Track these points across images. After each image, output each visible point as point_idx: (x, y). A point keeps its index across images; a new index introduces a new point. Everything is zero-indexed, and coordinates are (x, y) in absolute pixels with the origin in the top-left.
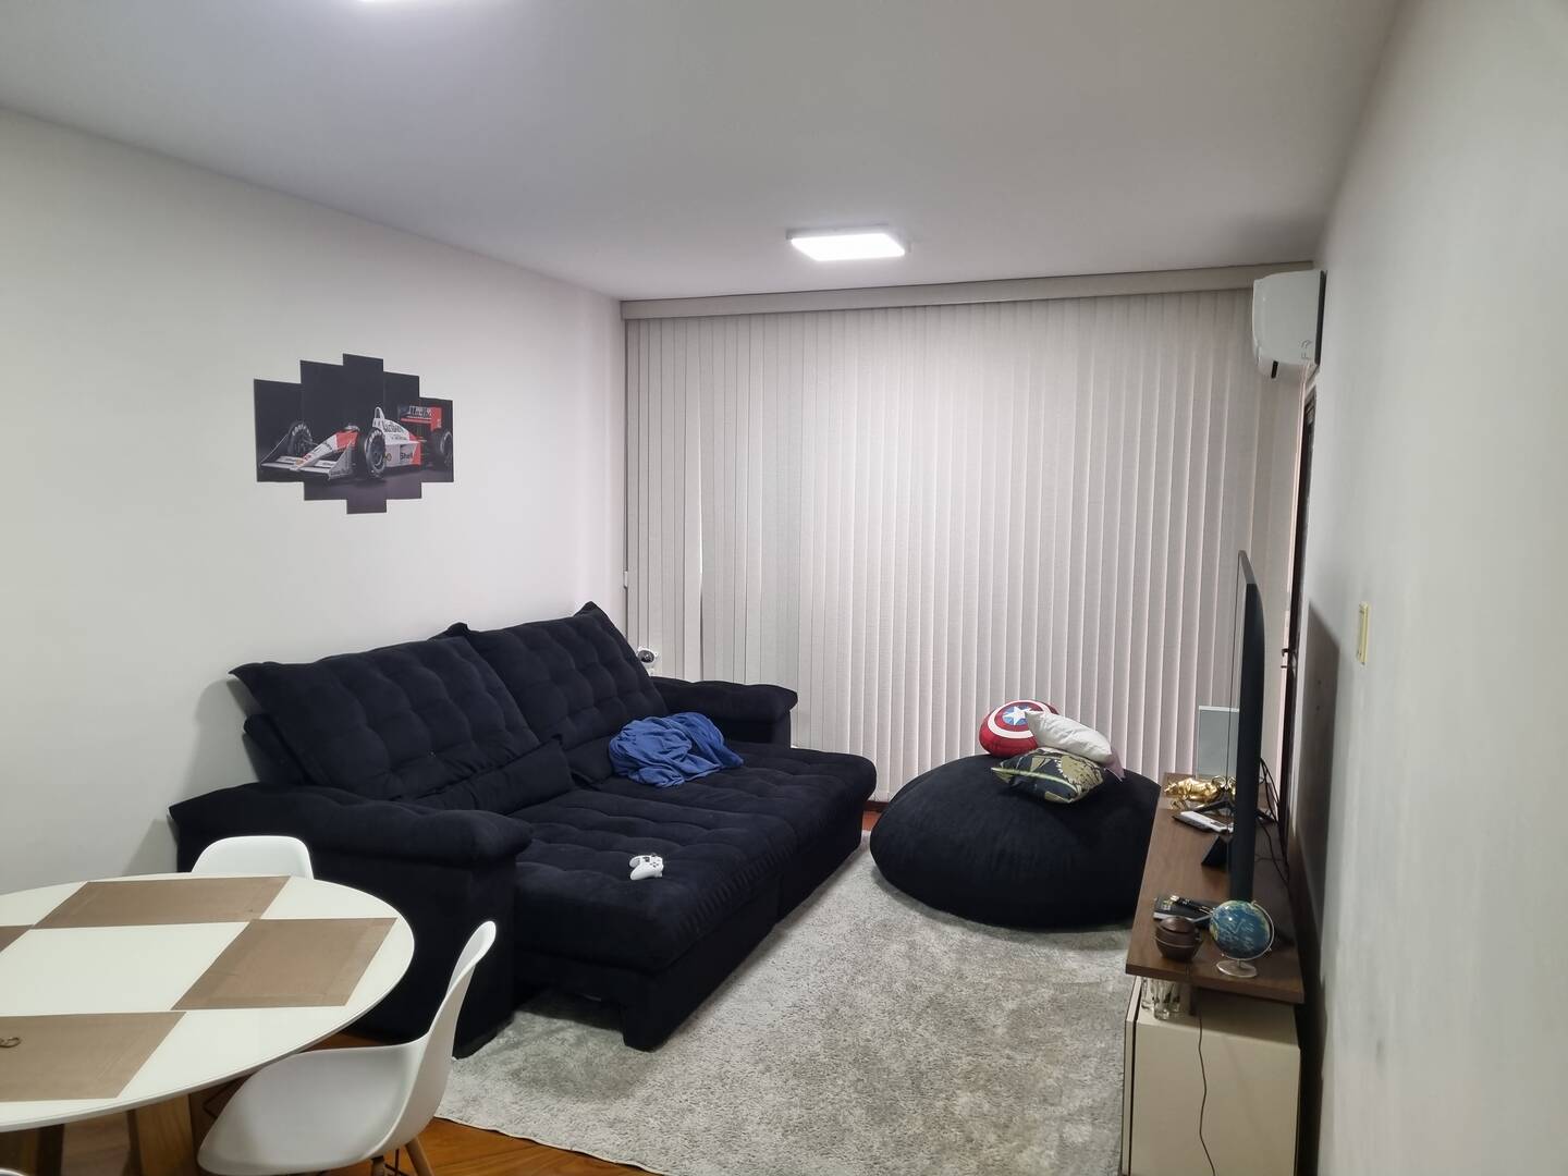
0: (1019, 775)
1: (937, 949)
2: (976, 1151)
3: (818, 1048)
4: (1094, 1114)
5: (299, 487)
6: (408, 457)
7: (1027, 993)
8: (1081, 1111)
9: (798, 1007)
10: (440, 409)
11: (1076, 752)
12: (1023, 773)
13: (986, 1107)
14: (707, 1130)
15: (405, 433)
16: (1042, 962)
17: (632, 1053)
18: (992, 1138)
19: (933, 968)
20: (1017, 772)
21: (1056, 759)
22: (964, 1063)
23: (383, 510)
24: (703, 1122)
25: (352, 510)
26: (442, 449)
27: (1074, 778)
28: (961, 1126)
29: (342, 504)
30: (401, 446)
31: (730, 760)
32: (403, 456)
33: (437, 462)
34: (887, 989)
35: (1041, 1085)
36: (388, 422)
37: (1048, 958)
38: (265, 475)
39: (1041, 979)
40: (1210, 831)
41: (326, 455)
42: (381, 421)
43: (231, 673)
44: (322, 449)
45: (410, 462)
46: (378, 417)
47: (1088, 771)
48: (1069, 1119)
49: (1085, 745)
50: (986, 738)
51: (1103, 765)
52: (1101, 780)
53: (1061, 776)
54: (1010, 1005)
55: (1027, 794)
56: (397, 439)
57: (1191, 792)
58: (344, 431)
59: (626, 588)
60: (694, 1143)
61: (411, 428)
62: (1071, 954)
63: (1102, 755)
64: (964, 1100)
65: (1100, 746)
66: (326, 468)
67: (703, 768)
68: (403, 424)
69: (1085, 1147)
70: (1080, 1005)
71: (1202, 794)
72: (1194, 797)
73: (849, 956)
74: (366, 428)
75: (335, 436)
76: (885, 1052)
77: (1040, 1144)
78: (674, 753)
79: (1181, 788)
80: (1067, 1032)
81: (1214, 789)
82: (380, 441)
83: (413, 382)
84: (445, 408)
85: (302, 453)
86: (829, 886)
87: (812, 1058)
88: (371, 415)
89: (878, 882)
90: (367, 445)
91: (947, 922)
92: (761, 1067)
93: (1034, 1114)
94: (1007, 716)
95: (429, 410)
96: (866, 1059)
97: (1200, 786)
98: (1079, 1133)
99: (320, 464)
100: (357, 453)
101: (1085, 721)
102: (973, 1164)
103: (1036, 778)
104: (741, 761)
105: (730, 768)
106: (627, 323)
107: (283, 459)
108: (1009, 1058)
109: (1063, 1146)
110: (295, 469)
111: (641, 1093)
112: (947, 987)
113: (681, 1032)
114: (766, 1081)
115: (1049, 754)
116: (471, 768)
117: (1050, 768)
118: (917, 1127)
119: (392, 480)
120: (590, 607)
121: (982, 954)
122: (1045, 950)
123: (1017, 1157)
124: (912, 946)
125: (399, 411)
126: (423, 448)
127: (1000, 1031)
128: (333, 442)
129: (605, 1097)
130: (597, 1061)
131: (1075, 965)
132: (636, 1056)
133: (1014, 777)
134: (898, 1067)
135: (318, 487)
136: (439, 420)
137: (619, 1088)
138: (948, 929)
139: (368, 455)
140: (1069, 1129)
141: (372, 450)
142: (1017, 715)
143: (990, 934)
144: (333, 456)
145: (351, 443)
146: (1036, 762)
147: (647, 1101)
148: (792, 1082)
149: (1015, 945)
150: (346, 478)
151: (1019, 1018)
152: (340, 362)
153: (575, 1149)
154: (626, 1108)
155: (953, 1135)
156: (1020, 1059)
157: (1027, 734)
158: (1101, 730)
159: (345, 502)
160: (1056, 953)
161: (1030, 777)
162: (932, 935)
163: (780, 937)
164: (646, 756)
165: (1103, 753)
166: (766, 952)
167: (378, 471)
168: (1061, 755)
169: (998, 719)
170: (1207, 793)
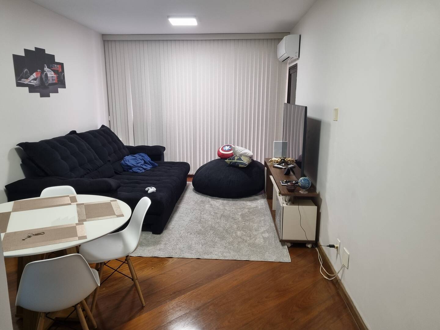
0: (232, 162)
1: (217, 205)
2: (246, 241)
3: (200, 228)
4: (267, 231)
5: (27, 89)
6: (54, 80)
7: (242, 211)
8: (264, 231)
9: (191, 220)
10: (60, 66)
11: (245, 155)
12: (233, 161)
13: (244, 233)
14: (184, 247)
15: (53, 73)
16: (242, 204)
17: (155, 235)
18: (249, 239)
19: (218, 209)
20: (231, 161)
21: (241, 157)
22: (235, 226)
23: (49, 96)
24: (182, 246)
25: (42, 96)
26: (62, 78)
27: (246, 161)
28: (241, 238)
29: (38, 94)
30: (52, 77)
31: (155, 165)
32: (53, 80)
33: (61, 83)
34: (210, 214)
35: (254, 228)
36: (48, 69)
37: (243, 204)
38: (19, 85)
39: (244, 208)
40: (282, 168)
41: (33, 79)
42: (46, 69)
43: (17, 145)
44: (32, 77)
45: (54, 82)
46: (45, 67)
47: (248, 159)
48: (262, 233)
49: (247, 153)
50: (220, 154)
51: (251, 157)
52: (251, 161)
53: (242, 161)
54: (240, 214)
55: (235, 166)
56: (51, 74)
57: (275, 161)
58: (37, 71)
59: (110, 121)
60: (182, 251)
61: (54, 71)
62: (248, 202)
63: (251, 155)
64: (239, 233)
65: (250, 153)
66: (34, 83)
67: (149, 167)
68: (52, 70)
69: (268, 237)
70: (254, 212)
71: (277, 161)
72: (275, 162)
73: (197, 209)
74: (43, 71)
75: (35, 73)
76: (216, 226)
77: (259, 238)
78: (141, 164)
79: (272, 160)
80: (254, 217)
81: (280, 160)
82: (46, 75)
83: (53, 57)
84: (62, 65)
85: (27, 78)
86: (184, 195)
87: (200, 230)
88: (44, 67)
89: (195, 193)
90: (43, 76)
91: (217, 199)
92: (189, 234)
93: (255, 233)
94: (224, 148)
95: (58, 66)
96: (212, 228)
97: (277, 159)
98: (266, 235)
99: (32, 81)
100: (41, 78)
101: (246, 148)
102: (247, 244)
103: (236, 162)
104: (157, 165)
105: (154, 166)
106: (104, 41)
107: (23, 80)
108: (244, 224)
109: (264, 238)
110: (26, 83)
111: (163, 243)
112: (224, 212)
113: (165, 229)
114: (192, 236)
115: (239, 156)
116: (89, 170)
117: (240, 159)
118: (231, 240)
119: (51, 87)
120: (103, 126)
121: (228, 204)
122: (242, 202)
123: (255, 241)
124: (211, 205)
125: (50, 66)
126: (58, 78)
127: (240, 219)
128: (34, 75)
129: (154, 245)
130: (147, 238)
131: (250, 204)
132: (158, 236)
133: (231, 162)
134: (221, 229)
135: (32, 89)
136: (61, 69)
137: (157, 243)
138: (218, 200)
139: (44, 79)
140: (263, 235)
141: (45, 78)
142: (227, 148)
143: (228, 200)
144: (35, 79)
145: (39, 75)
146: (236, 158)
147: (165, 244)
148: (198, 236)
149: (235, 202)
150: (39, 86)
151: (243, 216)
152: (34, 50)
153: (153, 256)
154: (162, 246)
155: (240, 240)
156: (247, 224)
157: (231, 152)
158: (249, 149)
159: (39, 93)
160: (245, 202)
161: (235, 162)
162: (215, 202)
163: (178, 207)
164: (133, 165)
165: (251, 154)
166: (176, 211)
167: (47, 84)
168: (241, 156)
169: (222, 149)
170: (279, 161)
